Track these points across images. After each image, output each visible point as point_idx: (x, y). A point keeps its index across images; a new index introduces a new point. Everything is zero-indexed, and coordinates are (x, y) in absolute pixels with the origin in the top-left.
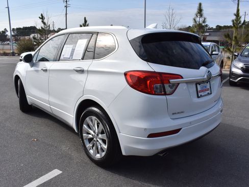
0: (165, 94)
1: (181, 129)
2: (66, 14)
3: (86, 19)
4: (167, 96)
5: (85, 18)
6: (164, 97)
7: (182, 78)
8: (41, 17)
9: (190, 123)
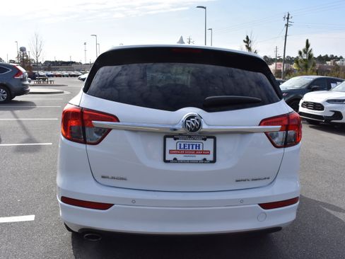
0: (85, 142)
1: (113, 205)
2: (286, 36)
3: (309, 42)
4: (88, 146)
5: (307, 41)
6: (82, 146)
7: (118, 121)
8: (246, 40)
9: (134, 201)
